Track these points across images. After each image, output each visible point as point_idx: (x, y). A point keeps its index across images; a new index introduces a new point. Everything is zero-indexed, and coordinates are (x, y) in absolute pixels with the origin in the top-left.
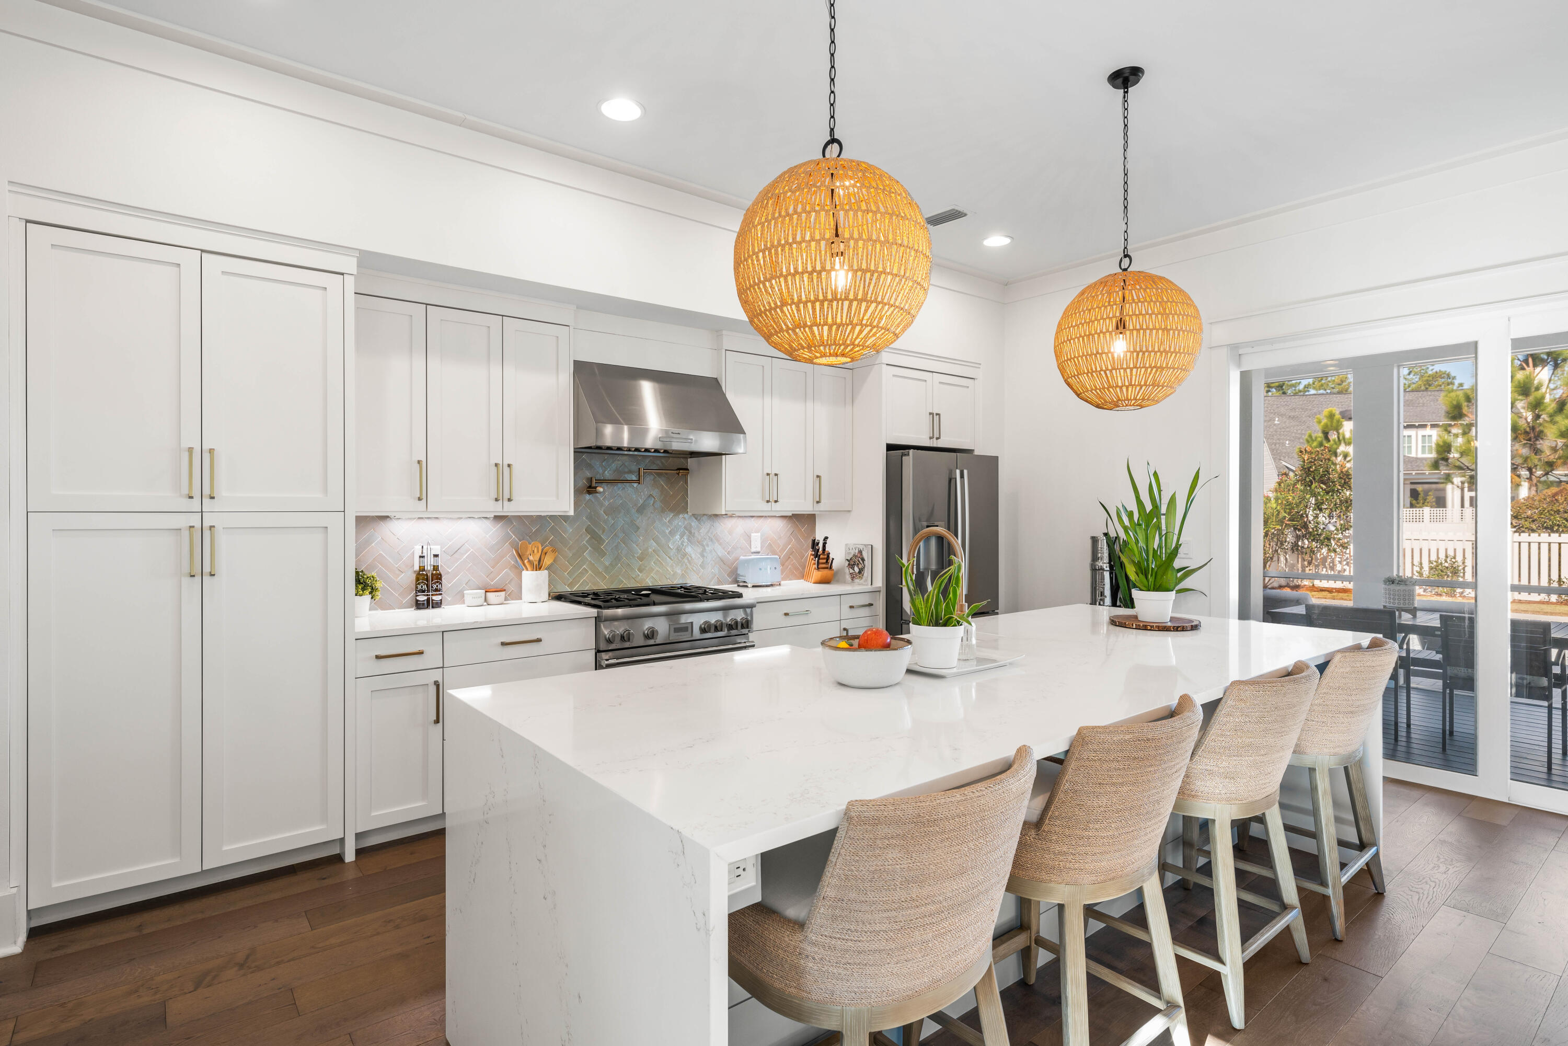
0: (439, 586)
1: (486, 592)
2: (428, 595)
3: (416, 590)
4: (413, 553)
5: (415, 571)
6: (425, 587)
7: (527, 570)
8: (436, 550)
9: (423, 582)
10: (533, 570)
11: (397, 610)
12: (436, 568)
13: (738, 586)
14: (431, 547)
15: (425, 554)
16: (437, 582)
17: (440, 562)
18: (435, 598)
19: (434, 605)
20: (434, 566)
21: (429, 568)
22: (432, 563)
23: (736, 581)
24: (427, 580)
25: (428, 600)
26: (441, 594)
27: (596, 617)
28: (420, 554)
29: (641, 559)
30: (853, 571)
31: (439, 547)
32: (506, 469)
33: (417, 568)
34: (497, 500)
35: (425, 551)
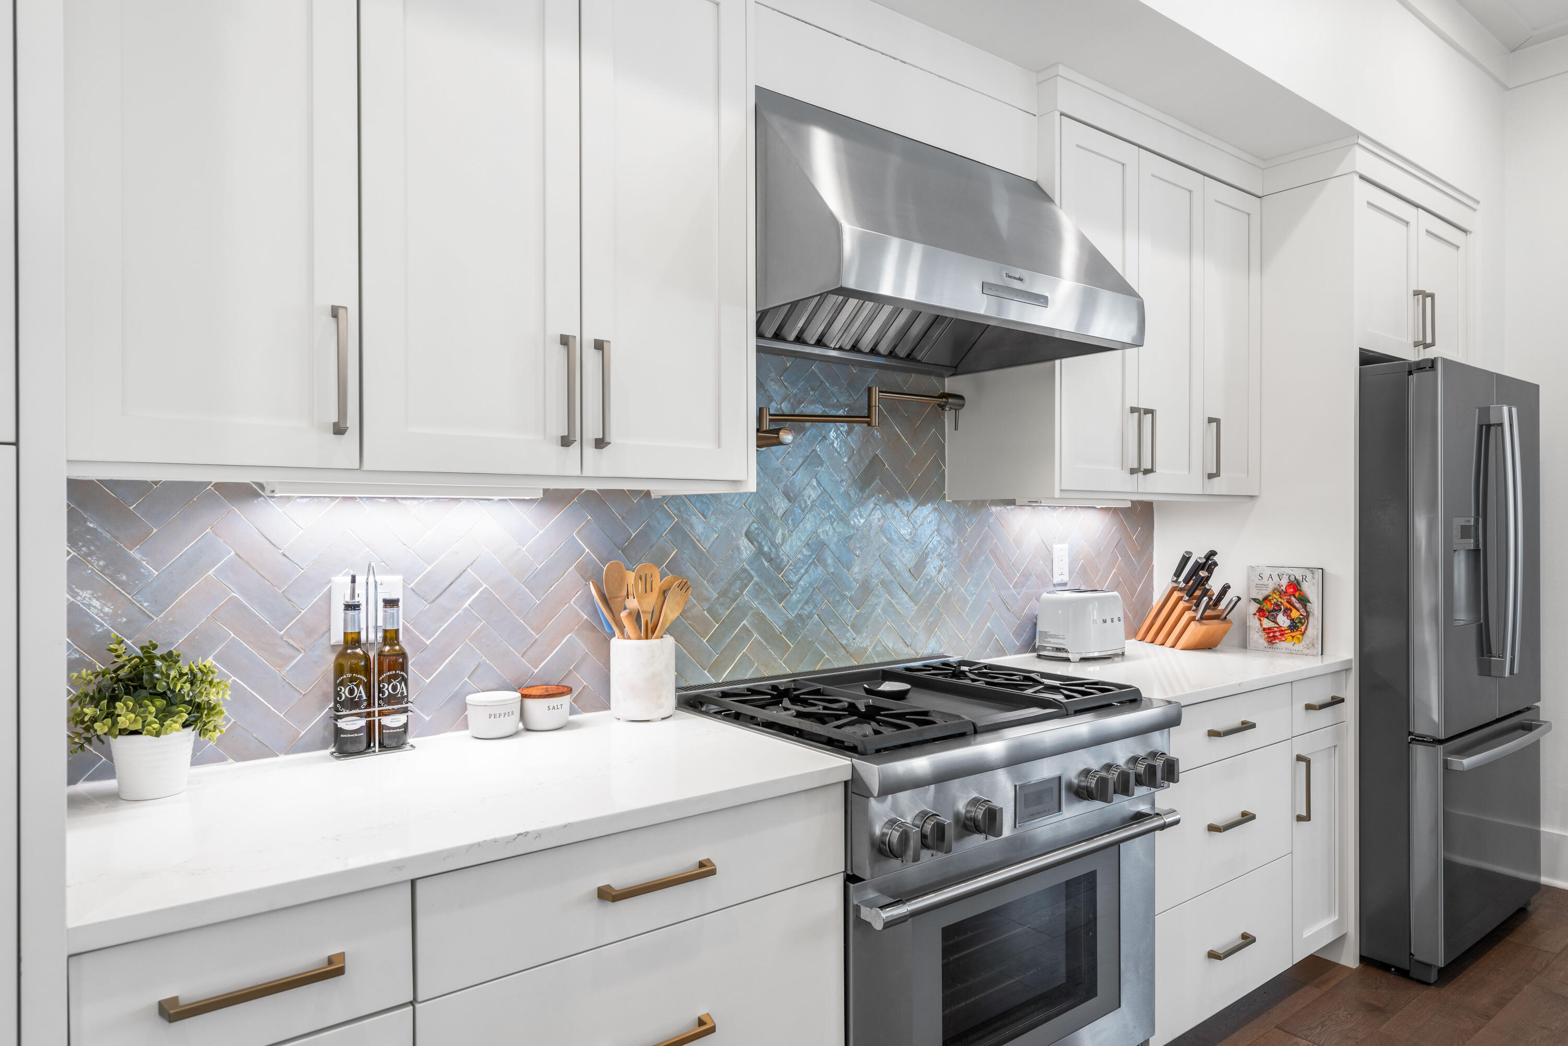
0: (401, 687)
1: (524, 696)
2: (369, 715)
3: (336, 702)
4: (328, 595)
5: (334, 647)
6: (361, 692)
7: (624, 635)
8: (392, 586)
9: (352, 680)
10: (640, 638)
11: (283, 758)
12: (391, 637)
13: (1039, 656)
14: (379, 578)
15: (361, 599)
16: (395, 677)
17: (400, 620)
18: (387, 721)
19: (386, 742)
20: (385, 631)
21: (371, 636)
22: (380, 623)
23: (1030, 646)
24: (367, 670)
25: (370, 726)
26: (405, 710)
27: (846, 783)
28: (348, 599)
29: (858, 603)
30: (1271, 624)
31: (398, 579)
32: (591, 358)
33: (337, 637)
34: (566, 442)
35: (360, 589)
